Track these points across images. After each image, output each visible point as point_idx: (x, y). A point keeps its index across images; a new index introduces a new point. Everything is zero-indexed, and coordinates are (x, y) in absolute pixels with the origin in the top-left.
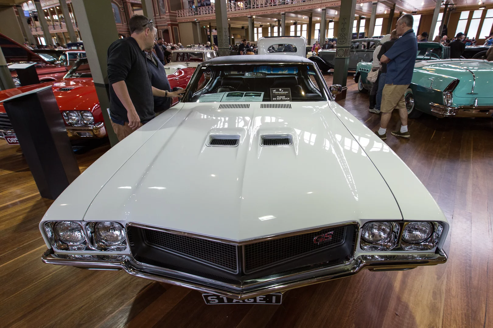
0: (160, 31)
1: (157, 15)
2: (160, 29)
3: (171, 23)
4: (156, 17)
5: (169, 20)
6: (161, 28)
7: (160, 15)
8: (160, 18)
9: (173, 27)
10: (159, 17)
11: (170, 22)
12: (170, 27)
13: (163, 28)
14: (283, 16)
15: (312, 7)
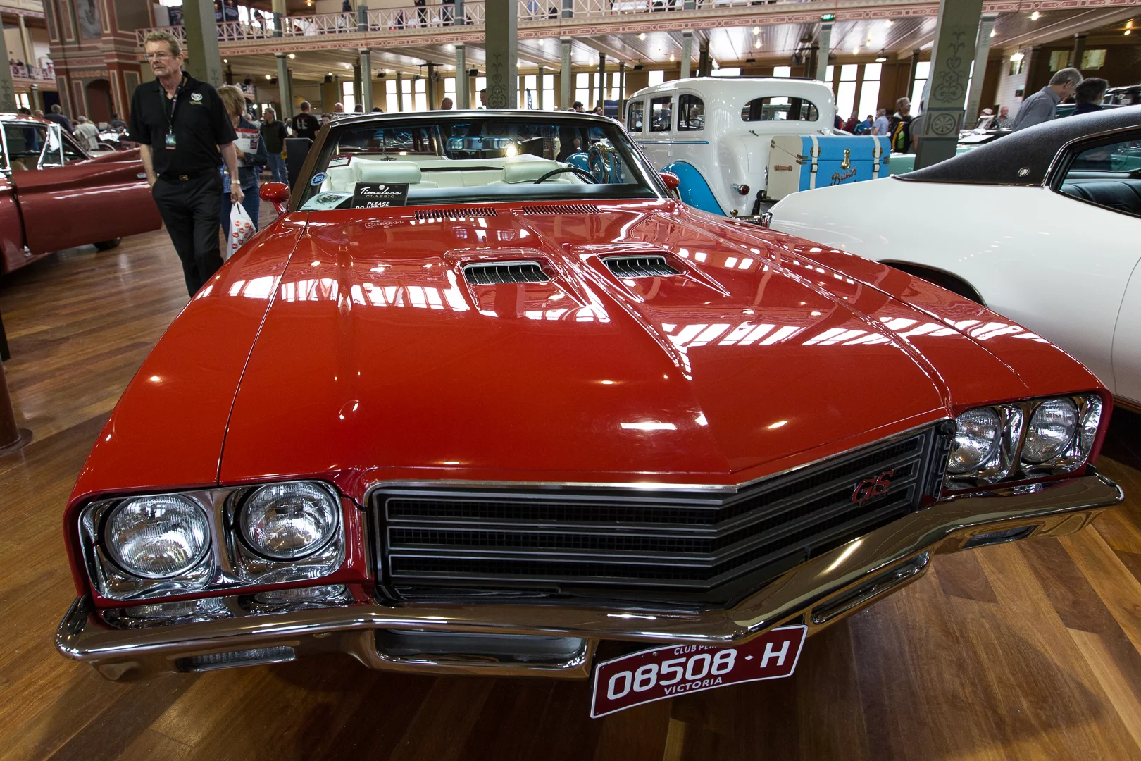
0: (78, 85)
1: (68, 40)
2: (80, 78)
3: (118, 63)
4: (66, 46)
5: (114, 53)
6: (82, 76)
7: (78, 41)
8: (80, 49)
9: (125, 72)
10: (77, 46)
11: (116, 60)
12: (115, 72)
13: (87, 74)
14: (364, 57)
15: (432, 41)
